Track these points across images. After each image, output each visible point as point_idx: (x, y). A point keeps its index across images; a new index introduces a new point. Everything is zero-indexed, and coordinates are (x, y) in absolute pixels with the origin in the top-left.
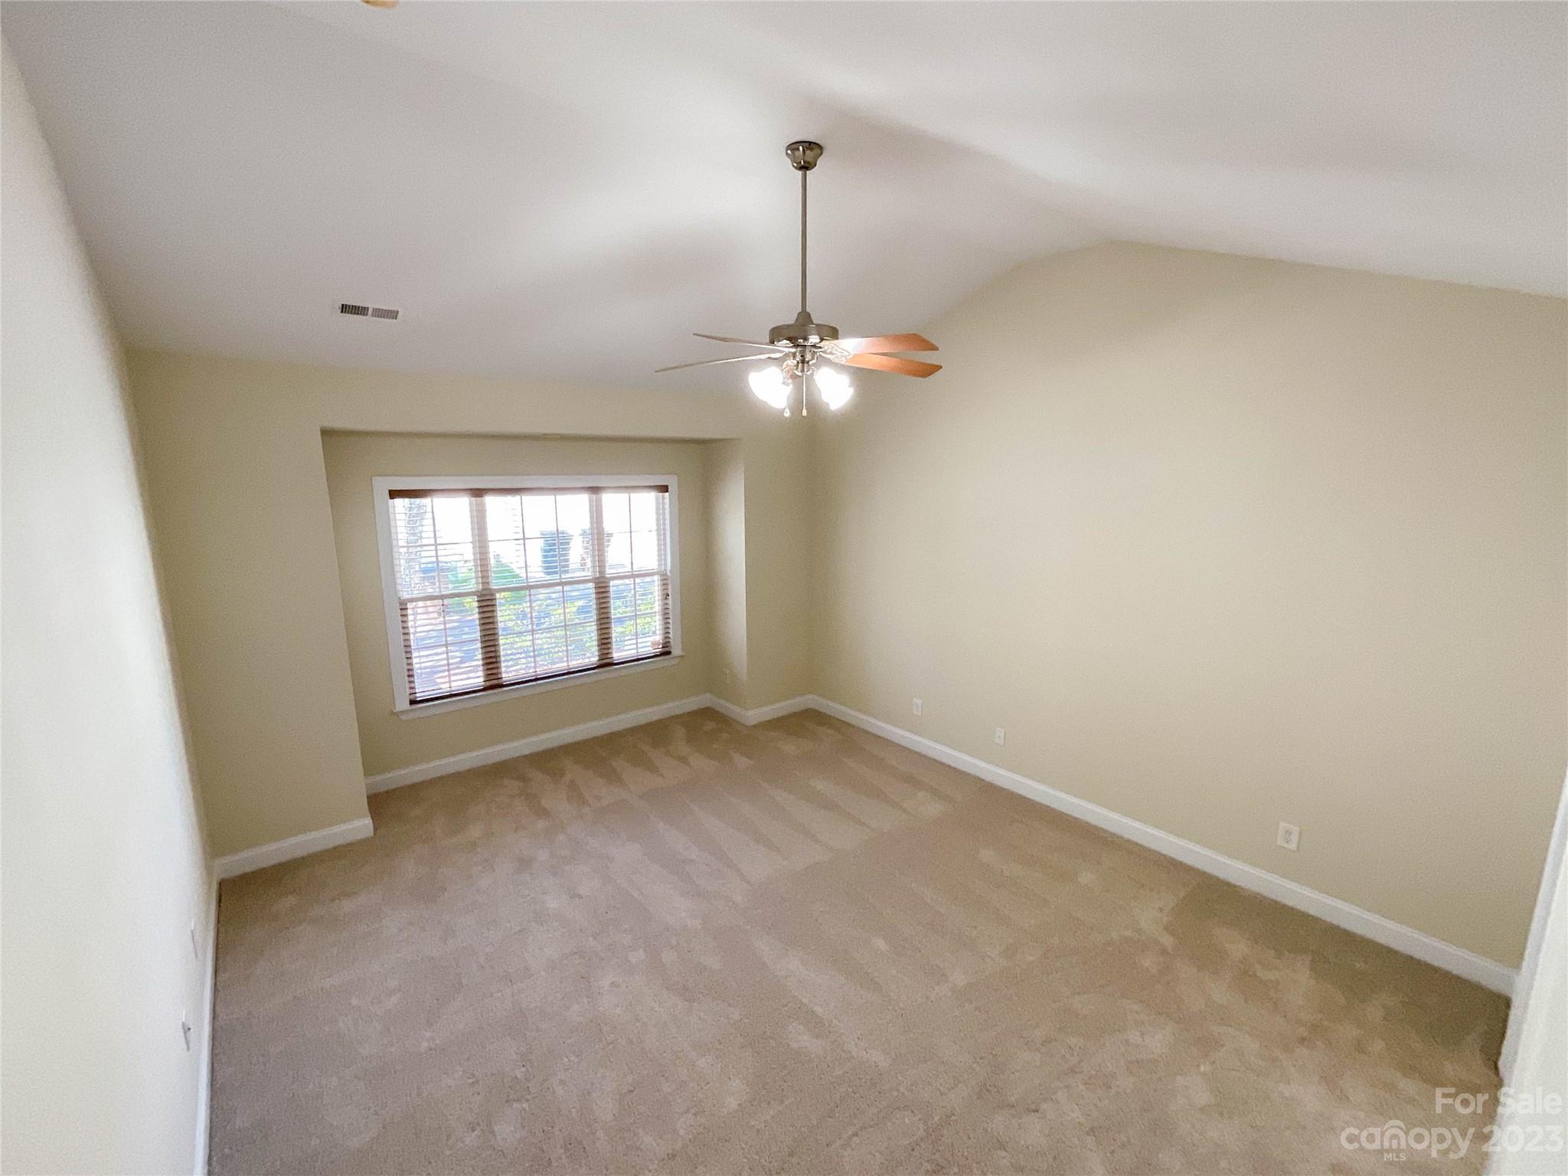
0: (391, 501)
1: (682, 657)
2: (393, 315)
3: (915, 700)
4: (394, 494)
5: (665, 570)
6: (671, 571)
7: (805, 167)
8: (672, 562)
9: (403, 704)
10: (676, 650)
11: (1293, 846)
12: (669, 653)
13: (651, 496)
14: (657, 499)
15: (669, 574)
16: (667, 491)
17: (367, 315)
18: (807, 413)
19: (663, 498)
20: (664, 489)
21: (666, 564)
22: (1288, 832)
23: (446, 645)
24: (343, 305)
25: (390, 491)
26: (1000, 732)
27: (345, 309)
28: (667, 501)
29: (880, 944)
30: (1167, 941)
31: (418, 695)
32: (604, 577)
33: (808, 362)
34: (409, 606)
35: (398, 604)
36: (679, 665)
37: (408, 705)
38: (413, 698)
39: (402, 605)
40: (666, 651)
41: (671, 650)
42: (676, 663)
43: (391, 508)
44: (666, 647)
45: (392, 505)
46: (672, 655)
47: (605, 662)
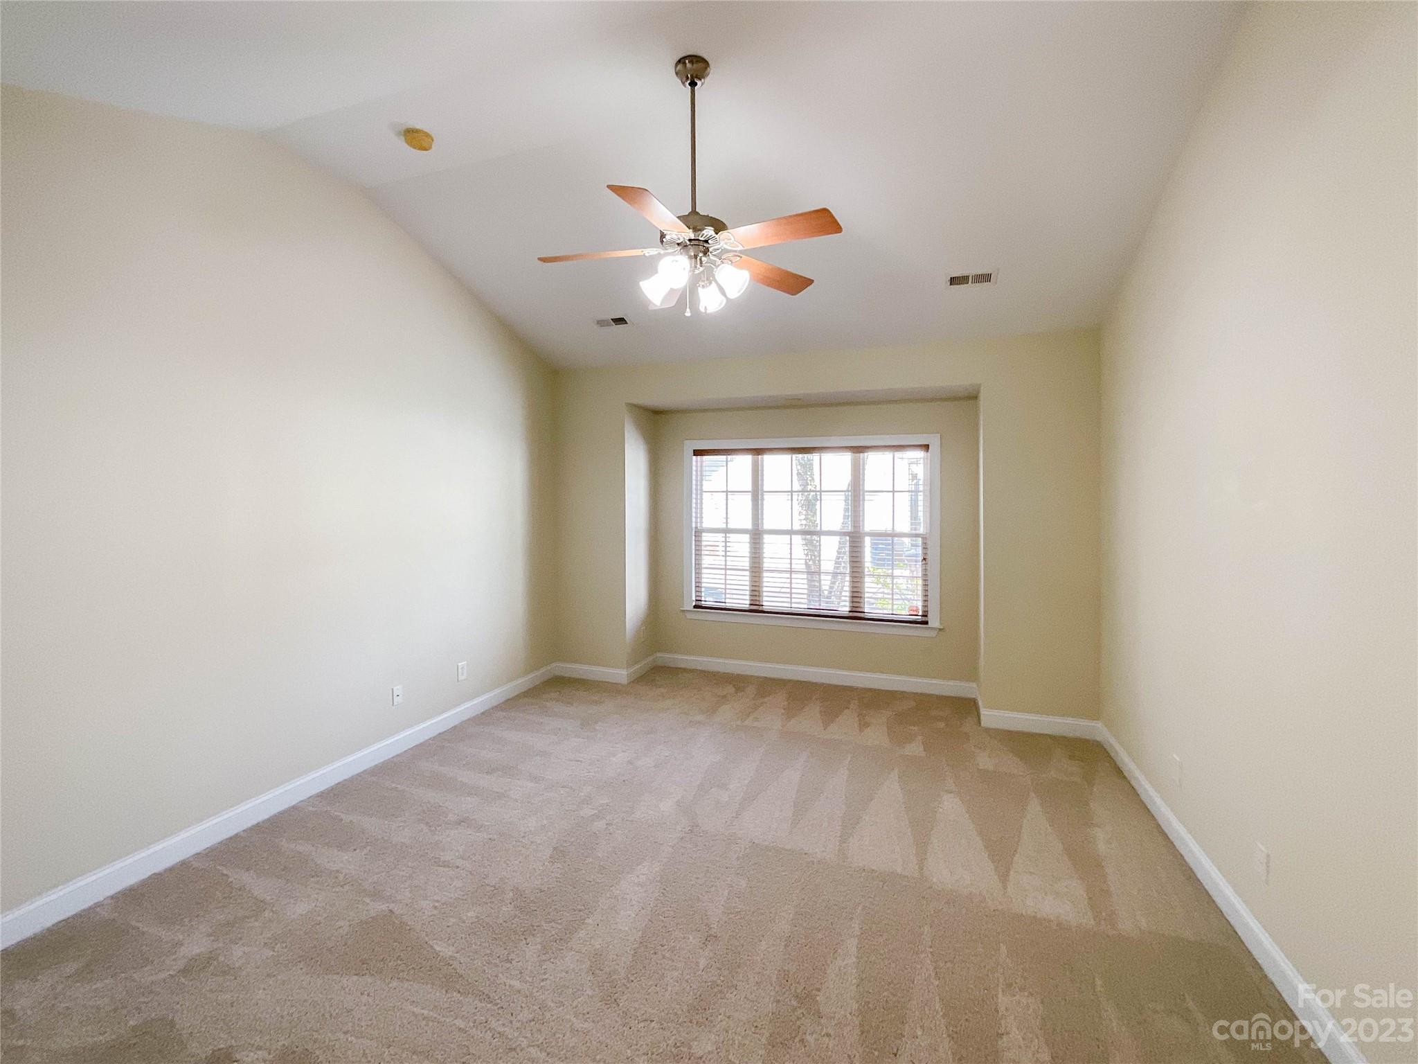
0: (694, 457)
4: (697, 453)
10: (934, 622)
12: (926, 623)
23: (726, 569)
25: (694, 450)
31: (703, 603)
32: (858, 532)
34: (704, 534)
35: (695, 532)
36: (936, 637)
37: (691, 608)
38: (699, 603)
39: (698, 533)
40: (924, 619)
41: (930, 619)
42: (933, 634)
43: (694, 463)
44: (925, 616)
45: (697, 461)
46: (930, 624)
47: (856, 615)
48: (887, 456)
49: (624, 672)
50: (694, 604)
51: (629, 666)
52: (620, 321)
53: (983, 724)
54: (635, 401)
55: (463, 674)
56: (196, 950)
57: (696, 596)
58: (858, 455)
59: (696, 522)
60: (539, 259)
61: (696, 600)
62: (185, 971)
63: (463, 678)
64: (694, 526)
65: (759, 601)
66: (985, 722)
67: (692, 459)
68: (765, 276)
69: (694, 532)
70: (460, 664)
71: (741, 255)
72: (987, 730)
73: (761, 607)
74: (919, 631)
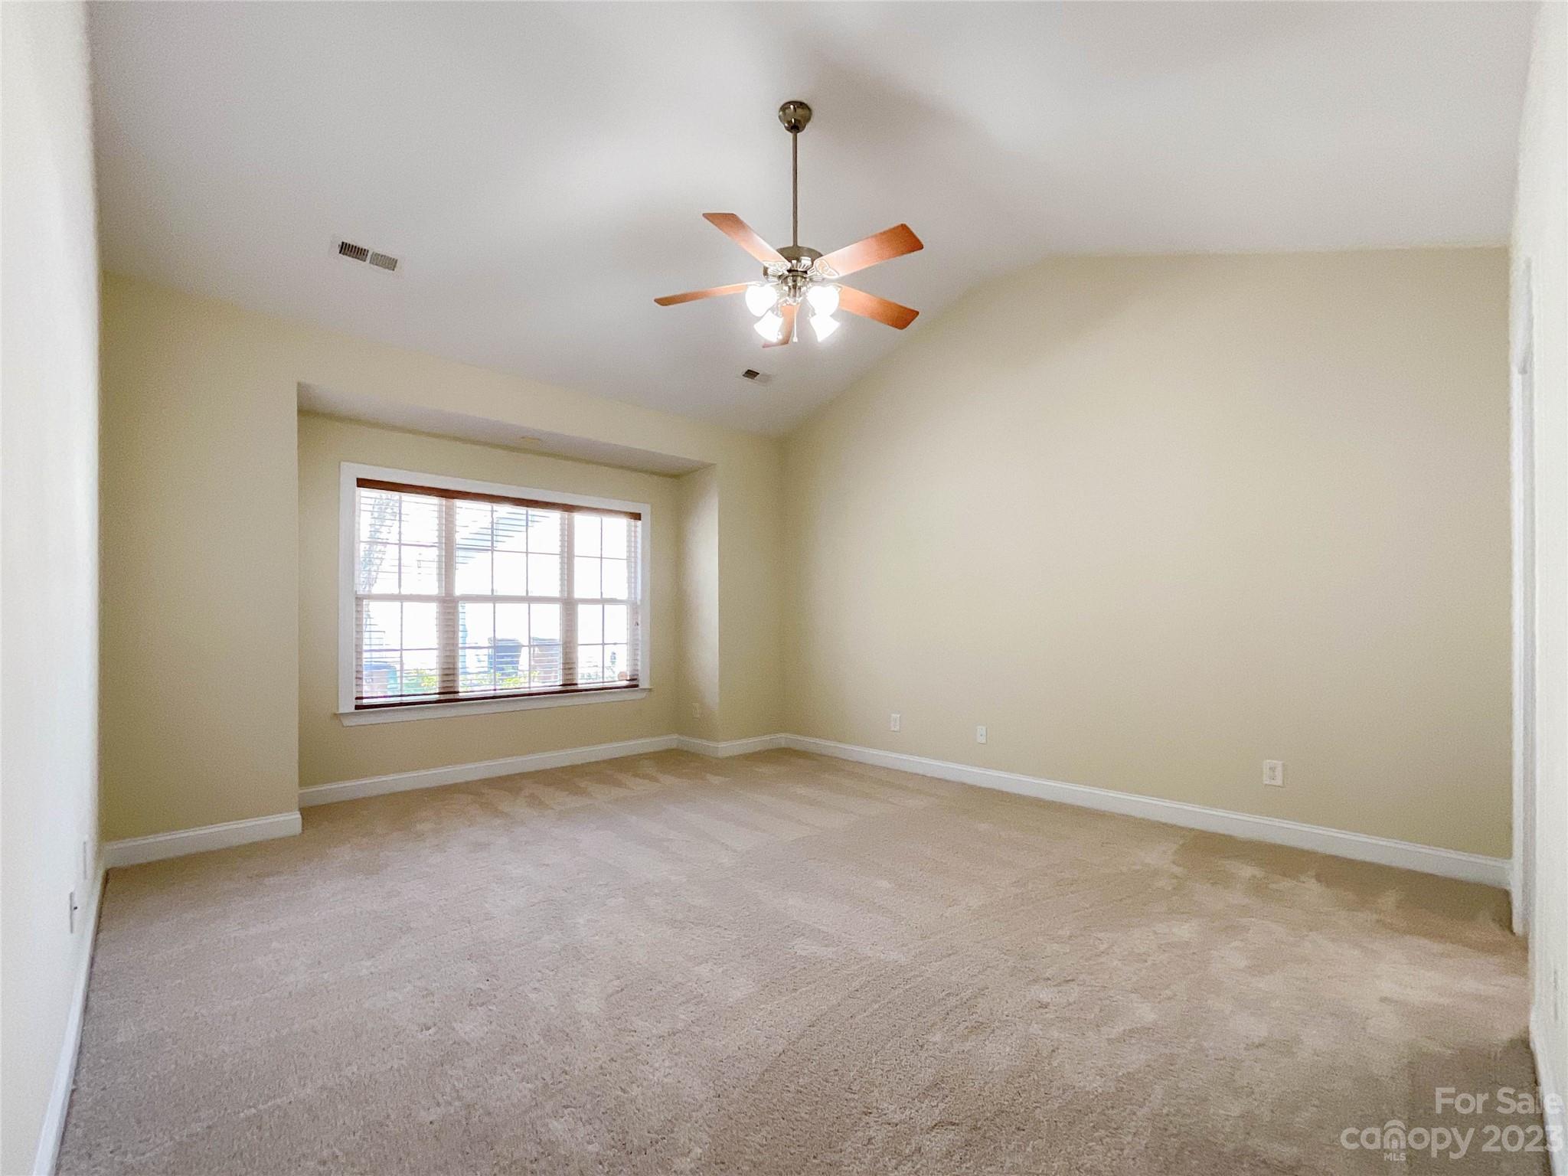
1: (650, 690)
2: (390, 263)
3: (893, 715)
4: (362, 483)
5: (636, 598)
6: (641, 601)
7: (795, 128)
8: (643, 591)
9: (347, 706)
10: (644, 683)
11: (1279, 782)
12: (636, 686)
13: (623, 522)
14: (629, 526)
15: (639, 603)
16: (640, 519)
17: (365, 261)
18: (799, 340)
19: (636, 527)
20: (637, 516)
21: (635, 593)
22: (1273, 769)
24: (343, 243)
25: (358, 479)
26: (981, 730)
27: (346, 249)
28: (639, 529)
29: (884, 884)
30: (1178, 870)
32: (572, 599)
33: (800, 288)
34: (366, 602)
37: (353, 710)
38: (359, 702)
39: (361, 601)
42: (643, 695)
47: (568, 688)
50: (354, 703)
59: (360, 586)
61: (359, 698)
64: (355, 589)
69: (355, 601)
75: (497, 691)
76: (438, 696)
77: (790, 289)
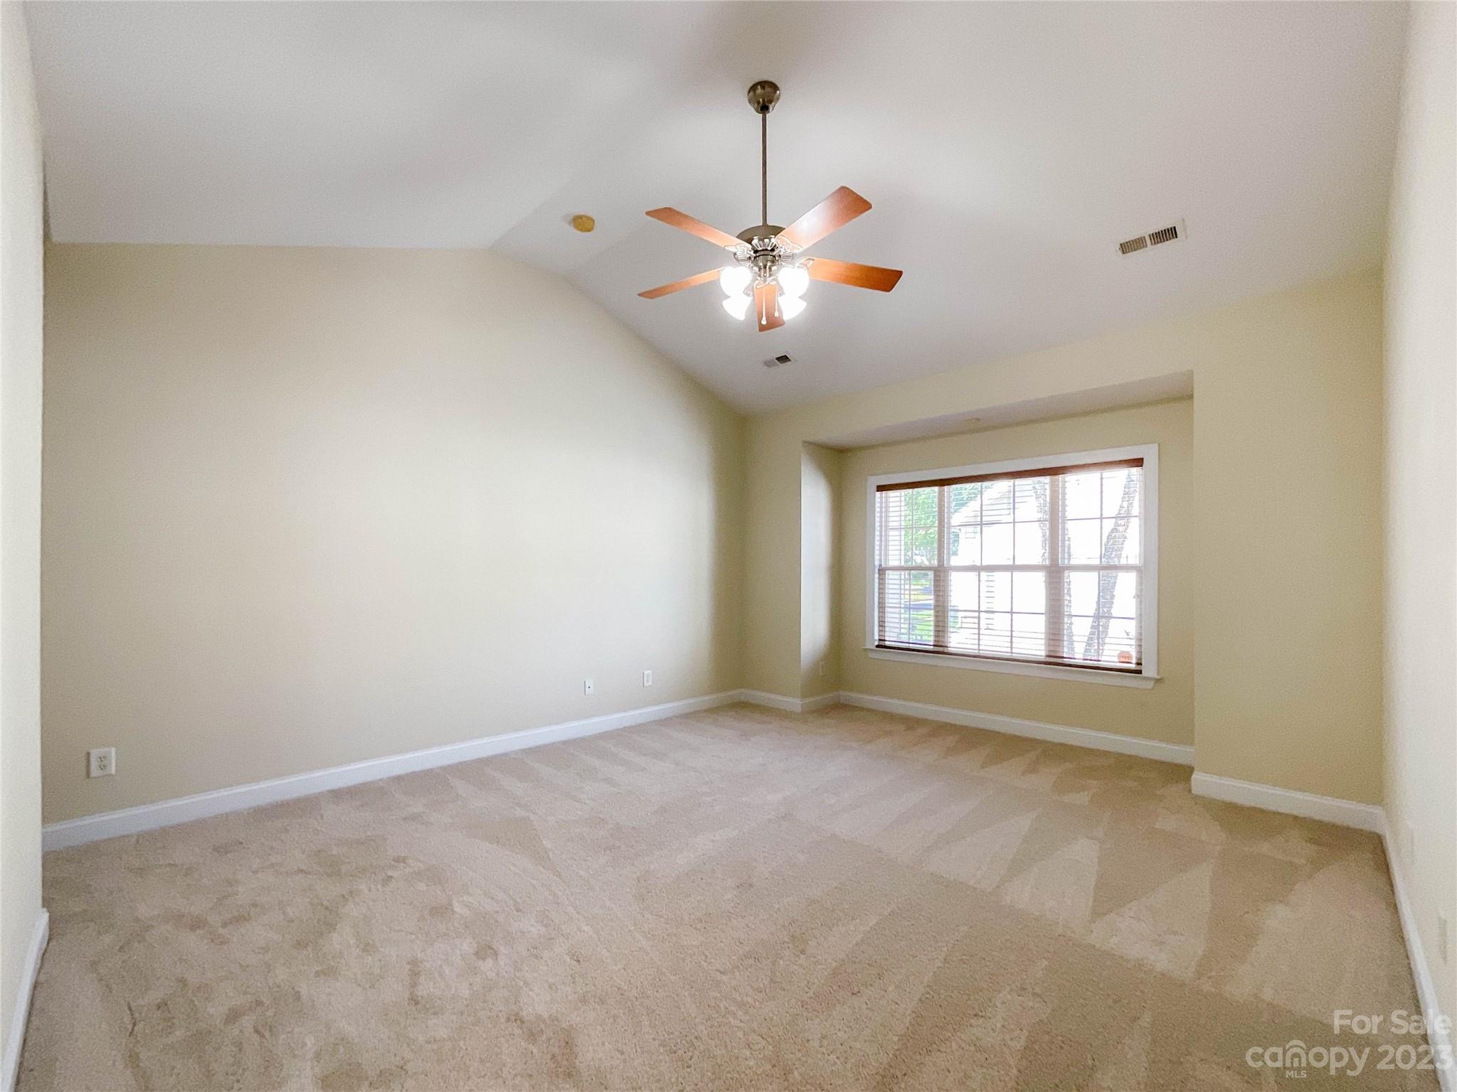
0: (878, 494)
4: (881, 488)
7: (764, 109)
10: (1149, 670)
12: (1140, 672)
25: (878, 486)
31: (886, 642)
32: (1059, 565)
33: (771, 267)
34: (887, 572)
35: (879, 570)
36: (1153, 689)
37: (874, 648)
38: (882, 643)
39: (882, 571)
40: (1138, 668)
41: (1143, 668)
42: (1150, 685)
43: (878, 500)
44: (1139, 664)
45: (881, 498)
46: (1144, 674)
47: (1054, 661)
48: (1092, 477)
49: (798, 701)
50: (876, 643)
51: (803, 696)
52: (784, 359)
53: (1193, 792)
54: (808, 439)
55: (648, 681)
56: (415, 811)
57: (879, 636)
58: (1056, 477)
59: (880, 560)
60: (639, 295)
61: (880, 640)
62: (405, 819)
63: (650, 683)
64: (877, 563)
65: (942, 642)
66: (1196, 789)
67: (875, 496)
68: (847, 277)
69: (877, 571)
70: (646, 672)
71: (813, 258)
72: (1197, 798)
73: (946, 649)
74: (1130, 681)
75: (981, 652)
76: (932, 647)
77: (760, 269)
